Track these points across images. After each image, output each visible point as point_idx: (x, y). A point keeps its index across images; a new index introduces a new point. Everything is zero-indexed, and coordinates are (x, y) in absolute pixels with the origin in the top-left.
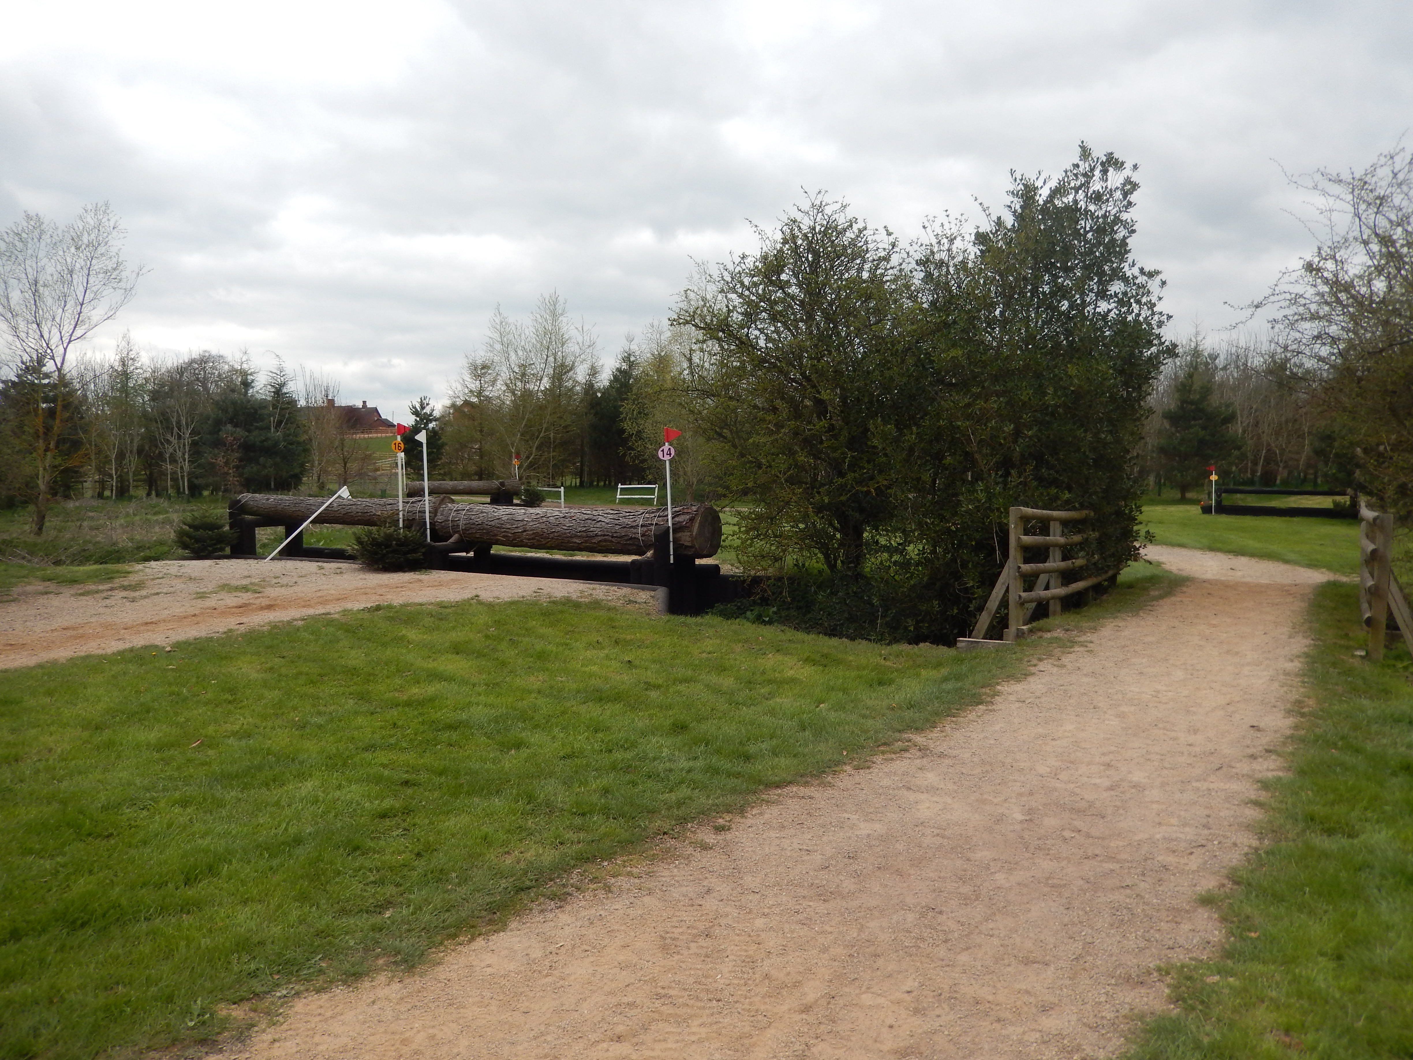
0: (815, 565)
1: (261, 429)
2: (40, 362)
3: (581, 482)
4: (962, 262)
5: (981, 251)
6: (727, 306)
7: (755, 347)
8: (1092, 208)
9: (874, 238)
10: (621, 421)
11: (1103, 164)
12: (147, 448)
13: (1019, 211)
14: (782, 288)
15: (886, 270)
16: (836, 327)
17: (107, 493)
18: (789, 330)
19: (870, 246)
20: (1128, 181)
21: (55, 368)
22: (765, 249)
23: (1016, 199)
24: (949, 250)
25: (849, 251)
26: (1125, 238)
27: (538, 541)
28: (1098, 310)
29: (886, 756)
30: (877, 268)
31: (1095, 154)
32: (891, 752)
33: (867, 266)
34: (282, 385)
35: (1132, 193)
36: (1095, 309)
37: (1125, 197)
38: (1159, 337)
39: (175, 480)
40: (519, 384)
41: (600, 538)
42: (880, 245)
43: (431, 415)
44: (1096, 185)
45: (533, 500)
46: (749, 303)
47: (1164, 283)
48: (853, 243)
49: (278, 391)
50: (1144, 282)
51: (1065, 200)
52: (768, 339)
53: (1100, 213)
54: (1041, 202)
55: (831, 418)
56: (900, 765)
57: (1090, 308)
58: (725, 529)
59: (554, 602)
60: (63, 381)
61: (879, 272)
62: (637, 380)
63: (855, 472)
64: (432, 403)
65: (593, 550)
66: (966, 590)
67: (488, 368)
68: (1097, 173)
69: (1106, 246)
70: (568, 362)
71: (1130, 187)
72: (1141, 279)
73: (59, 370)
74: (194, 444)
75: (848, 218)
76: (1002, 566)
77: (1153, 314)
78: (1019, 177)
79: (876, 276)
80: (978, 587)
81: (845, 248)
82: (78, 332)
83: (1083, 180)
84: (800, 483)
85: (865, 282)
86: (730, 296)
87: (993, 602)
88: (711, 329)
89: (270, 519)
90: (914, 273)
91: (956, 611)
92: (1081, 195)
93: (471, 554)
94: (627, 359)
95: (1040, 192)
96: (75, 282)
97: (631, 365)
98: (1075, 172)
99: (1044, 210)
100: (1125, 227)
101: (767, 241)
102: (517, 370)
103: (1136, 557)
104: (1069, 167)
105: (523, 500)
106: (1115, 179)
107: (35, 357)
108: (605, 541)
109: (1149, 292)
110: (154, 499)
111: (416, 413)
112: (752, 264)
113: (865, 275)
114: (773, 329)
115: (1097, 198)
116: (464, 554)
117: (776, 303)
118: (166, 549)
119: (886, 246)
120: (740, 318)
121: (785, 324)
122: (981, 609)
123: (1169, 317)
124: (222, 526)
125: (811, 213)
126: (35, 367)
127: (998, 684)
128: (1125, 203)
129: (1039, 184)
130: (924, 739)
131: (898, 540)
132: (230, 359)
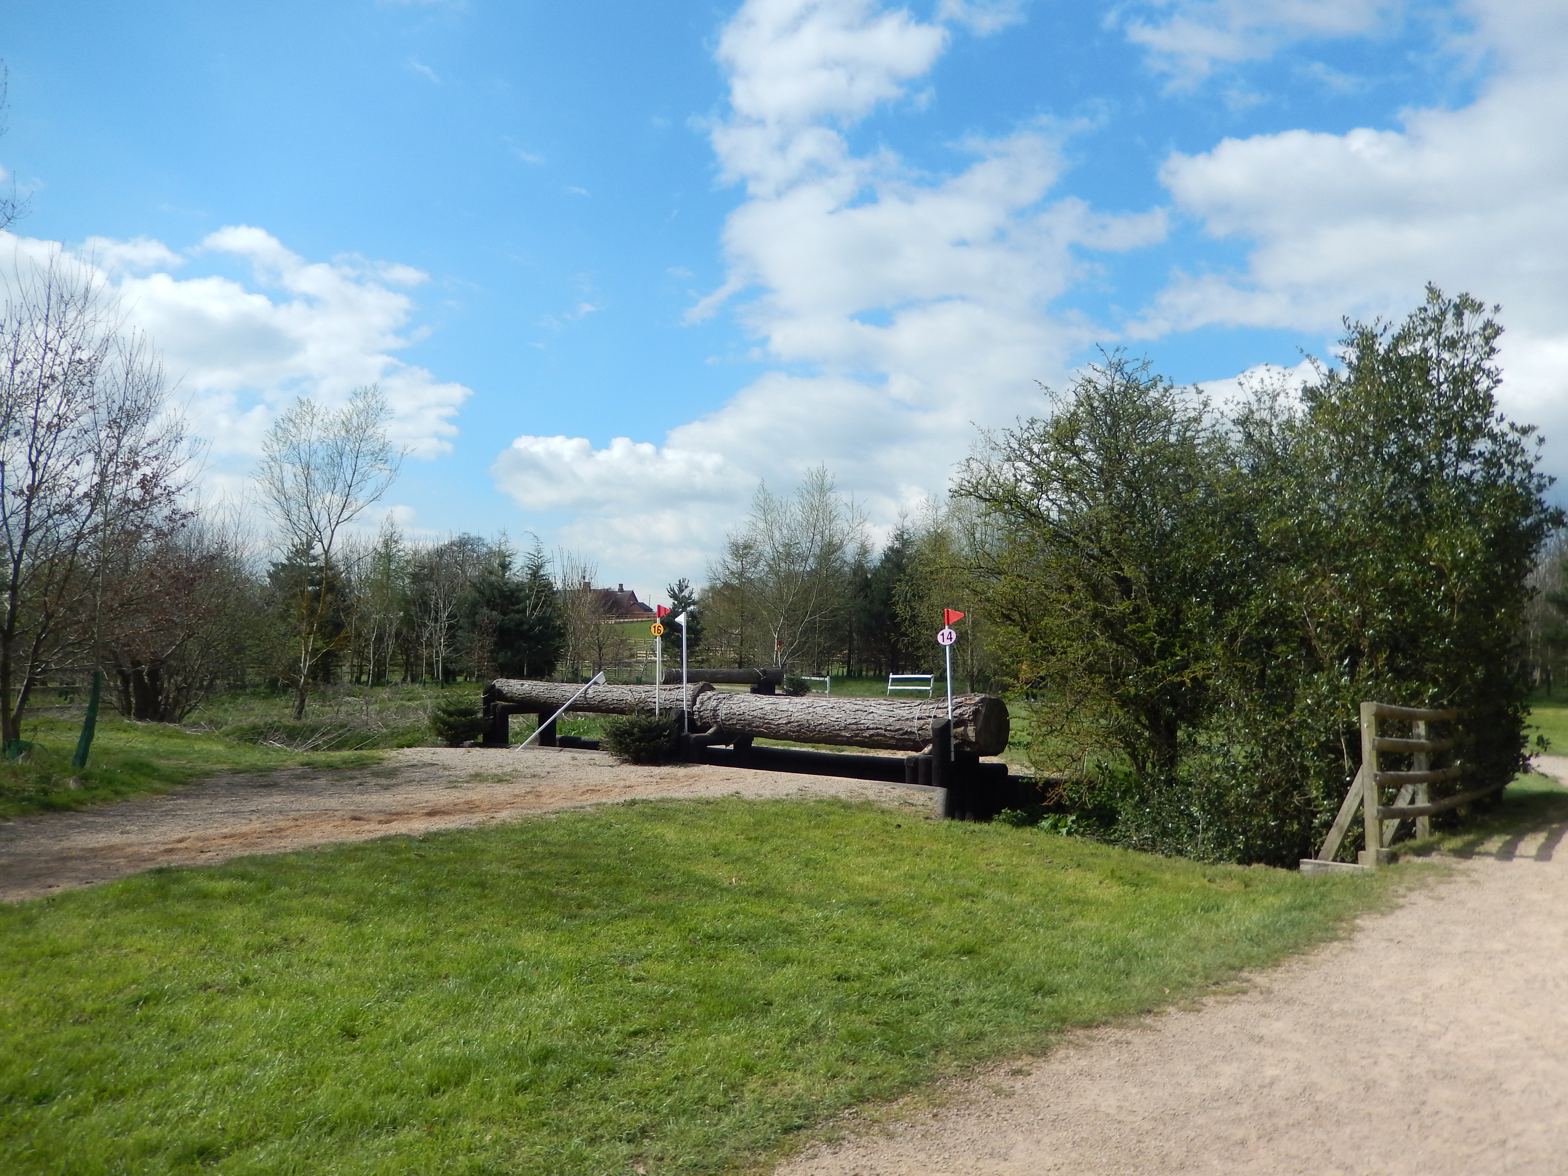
0: (1120, 767)
1: (518, 612)
2: (310, 546)
3: (849, 671)
4: (1287, 422)
5: (1311, 408)
6: (1015, 476)
7: (1046, 520)
8: (1446, 355)
9: (1182, 397)
10: (894, 604)
11: (1456, 306)
12: (405, 630)
13: (1355, 362)
14: (1077, 455)
15: (1198, 432)
16: (1139, 495)
17: (364, 678)
18: (1085, 500)
19: (1178, 406)
20: (1489, 324)
21: (322, 551)
22: (1056, 412)
23: (1350, 349)
24: (1271, 408)
25: (1153, 413)
26: (1489, 389)
27: (803, 733)
28: (1460, 472)
29: (1218, 998)
30: (1187, 430)
31: (1446, 296)
32: (1224, 993)
33: (1174, 429)
34: (540, 567)
35: (1494, 337)
36: (1456, 471)
37: (1487, 343)
38: (1540, 502)
39: (430, 665)
40: (783, 564)
41: (872, 732)
42: (1190, 405)
43: (690, 598)
44: (1450, 331)
45: (799, 689)
46: (1038, 471)
47: (1541, 440)
48: (1157, 403)
49: (536, 572)
50: (1516, 439)
51: (1411, 348)
52: (1061, 510)
53: (1457, 362)
54: (1382, 352)
55: (1136, 598)
56: (1238, 1010)
57: (1450, 471)
58: (1014, 724)
59: (821, 802)
60: (329, 565)
61: (1188, 434)
62: (911, 559)
63: (1165, 659)
64: (691, 586)
65: (862, 744)
66: (1309, 802)
67: (751, 548)
68: (1450, 316)
69: (1466, 399)
70: (836, 540)
71: (1491, 332)
72: (1512, 436)
73: (326, 552)
74: (450, 627)
75: (1151, 377)
76: (1353, 774)
77: (1531, 476)
78: (1353, 324)
79: (1184, 439)
80: (1324, 799)
81: (1148, 409)
82: (346, 514)
83: (1434, 325)
84: (1101, 672)
85: (1172, 445)
86: (1017, 464)
87: (1344, 817)
88: (996, 500)
89: (525, 705)
90: (1231, 435)
91: (1296, 827)
92: (1431, 342)
93: (731, 747)
94: (899, 537)
95: (1379, 340)
96: (344, 465)
97: (905, 543)
98: (1422, 316)
99: (1386, 360)
100: (1488, 376)
101: (1059, 404)
102: (781, 549)
103: (1526, 769)
104: (1414, 310)
105: (786, 691)
106: (1473, 322)
107: (304, 540)
108: (878, 735)
109: (1523, 450)
110: (409, 687)
111: (674, 596)
112: (1042, 429)
113: (1172, 439)
114: (1066, 499)
115: (1451, 344)
116: (723, 747)
117: (1069, 470)
118: (418, 735)
119: (1197, 406)
120: (1029, 488)
121: (1081, 494)
122: (1328, 825)
123: (1552, 480)
124: (475, 713)
125: (1108, 372)
126: (304, 550)
127: (1355, 917)
128: (1487, 349)
129: (1378, 330)
130: (1267, 980)
131: (1221, 739)
132: (488, 540)
